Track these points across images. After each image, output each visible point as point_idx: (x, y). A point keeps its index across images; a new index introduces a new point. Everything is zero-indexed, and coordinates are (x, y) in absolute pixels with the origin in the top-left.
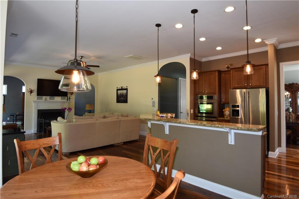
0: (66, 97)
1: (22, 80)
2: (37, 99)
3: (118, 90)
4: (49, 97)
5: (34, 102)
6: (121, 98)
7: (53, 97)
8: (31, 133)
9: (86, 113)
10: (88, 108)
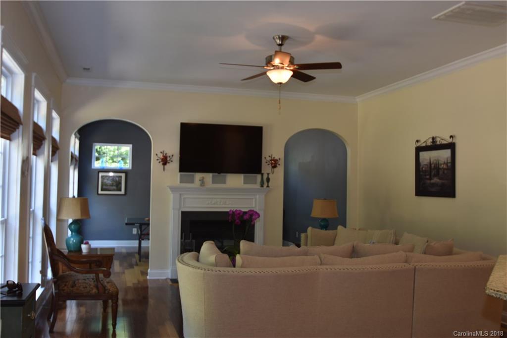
0: (259, 177)
1: (144, 129)
2: (181, 182)
3: (419, 150)
4: (211, 175)
5: (173, 189)
6: (430, 179)
7: (222, 174)
8: (165, 278)
9: (310, 229)
10: (319, 210)
